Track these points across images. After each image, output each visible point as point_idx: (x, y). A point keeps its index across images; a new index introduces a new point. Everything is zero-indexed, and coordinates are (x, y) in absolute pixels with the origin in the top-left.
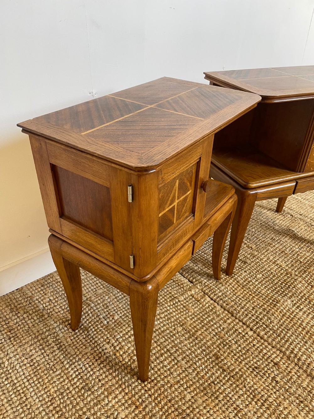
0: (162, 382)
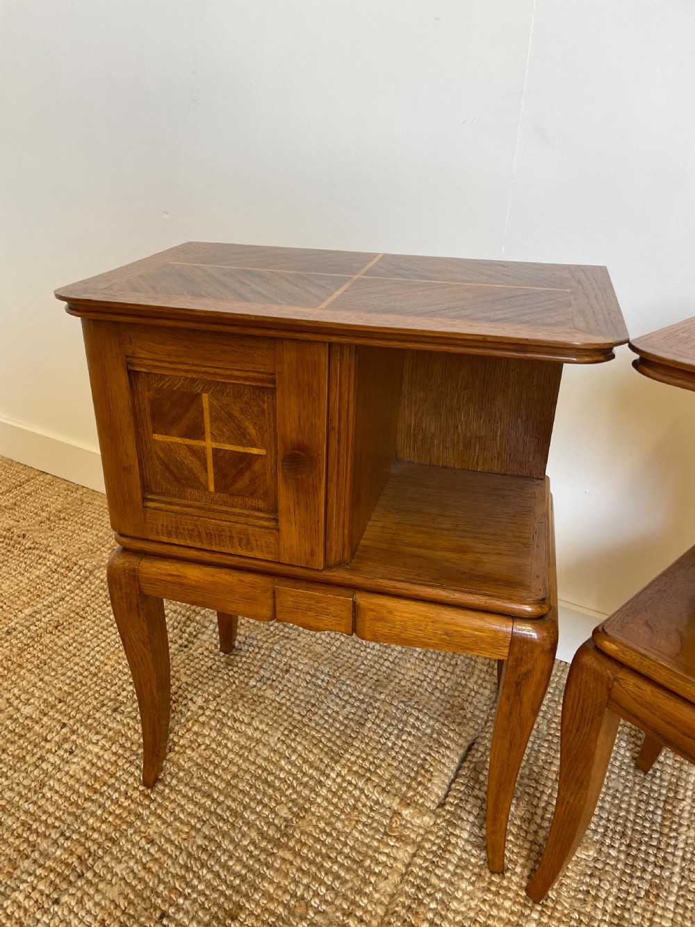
0: (148, 813)
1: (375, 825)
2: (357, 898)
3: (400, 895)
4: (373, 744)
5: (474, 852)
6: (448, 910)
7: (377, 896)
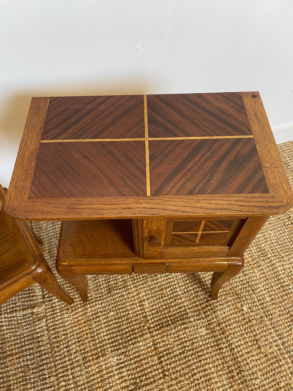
1: (28, 323)
2: (40, 349)
3: (51, 336)
5: (62, 303)
6: (66, 327)
7: (44, 343)
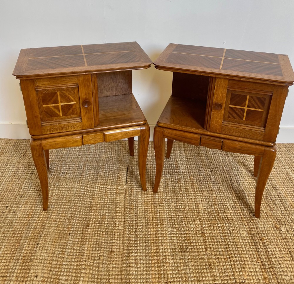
0: (50, 216)
1: (113, 193)
2: (116, 209)
3: (126, 204)
4: (103, 177)
5: (138, 189)
6: (138, 202)
